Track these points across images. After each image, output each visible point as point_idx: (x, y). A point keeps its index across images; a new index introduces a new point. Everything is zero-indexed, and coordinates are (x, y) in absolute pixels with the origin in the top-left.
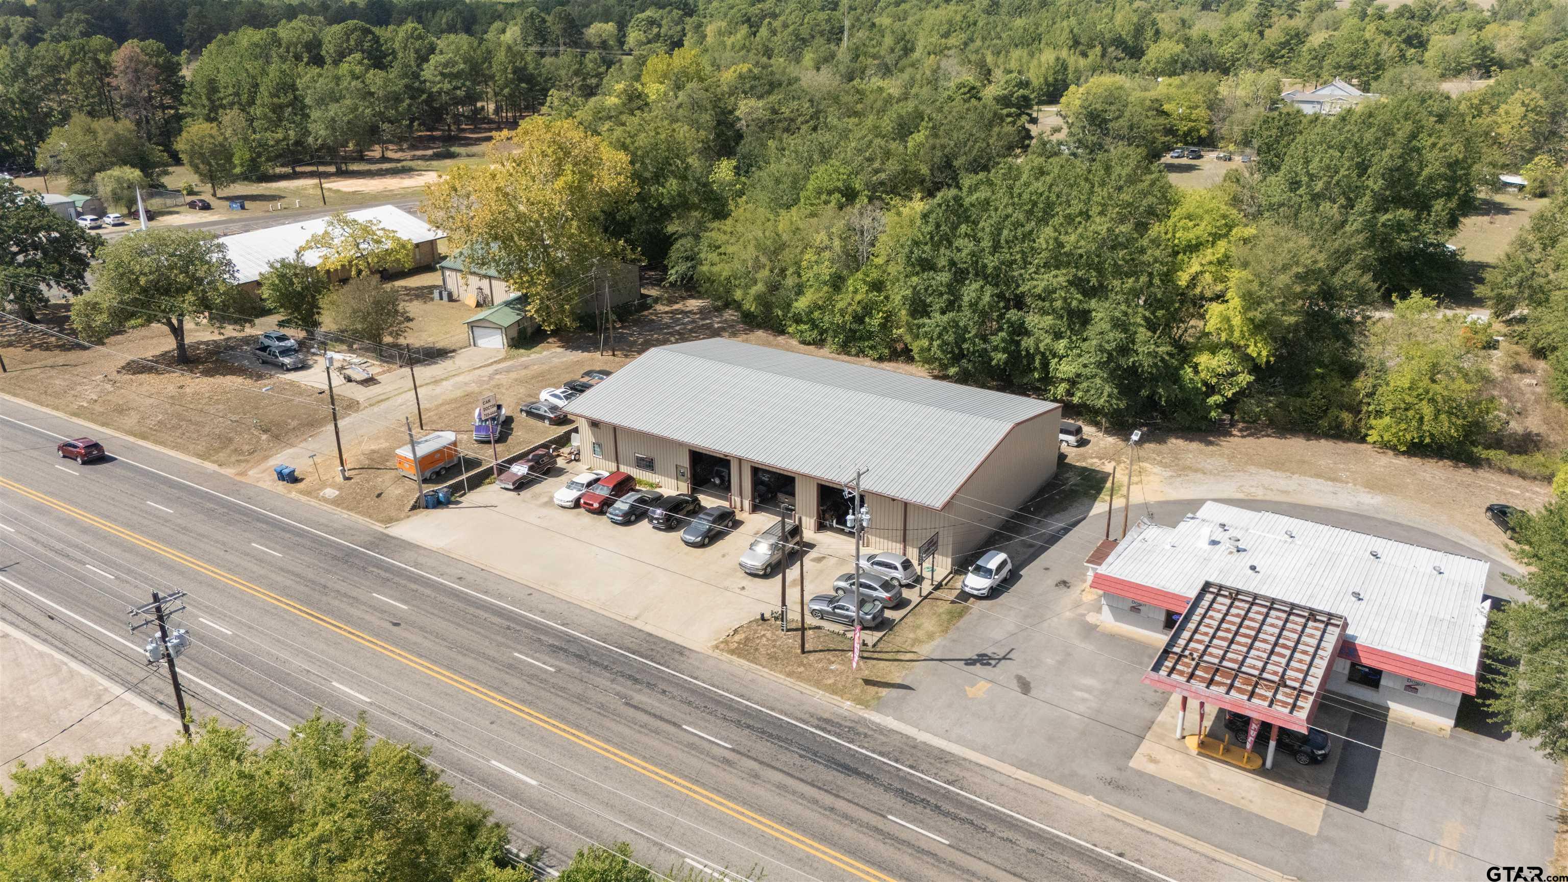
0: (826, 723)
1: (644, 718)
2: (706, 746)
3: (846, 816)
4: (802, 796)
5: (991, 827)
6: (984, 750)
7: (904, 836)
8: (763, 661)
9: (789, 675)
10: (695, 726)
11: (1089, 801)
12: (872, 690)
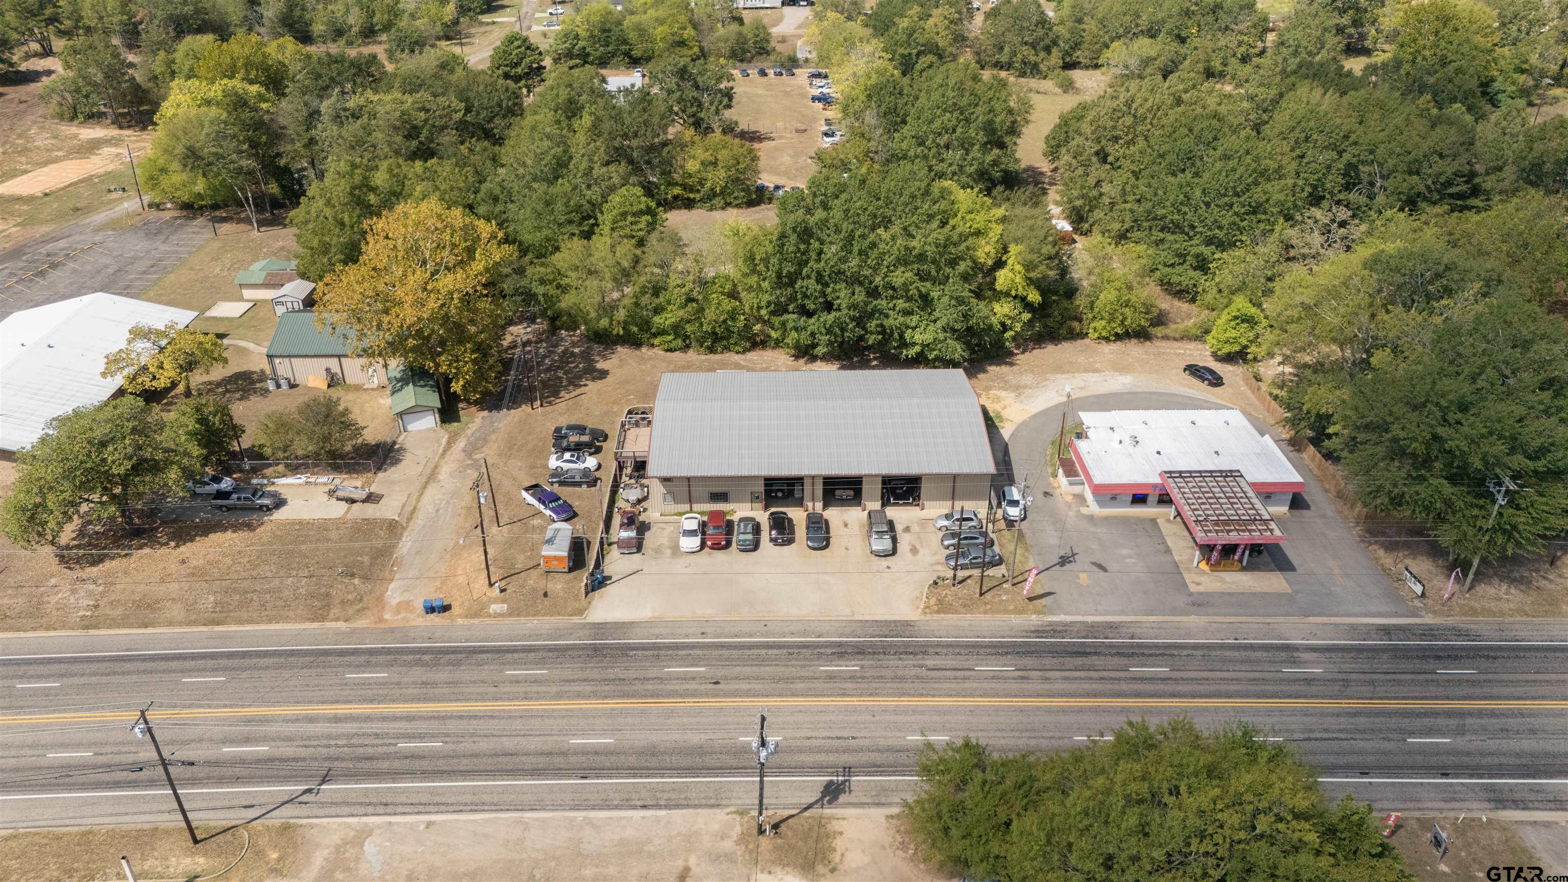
0: (1038, 632)
1: (948, 673)
2: (1001, 674)
3: (1112, 679)
4: (1081, 679)
5: (1176, 652)
6: (1123, 613)
7: (1148, 676)
8: (961, 609)
9: (985, 613)
10: (981, 665)
11: (1193, 618)
12: (1037, 602)
